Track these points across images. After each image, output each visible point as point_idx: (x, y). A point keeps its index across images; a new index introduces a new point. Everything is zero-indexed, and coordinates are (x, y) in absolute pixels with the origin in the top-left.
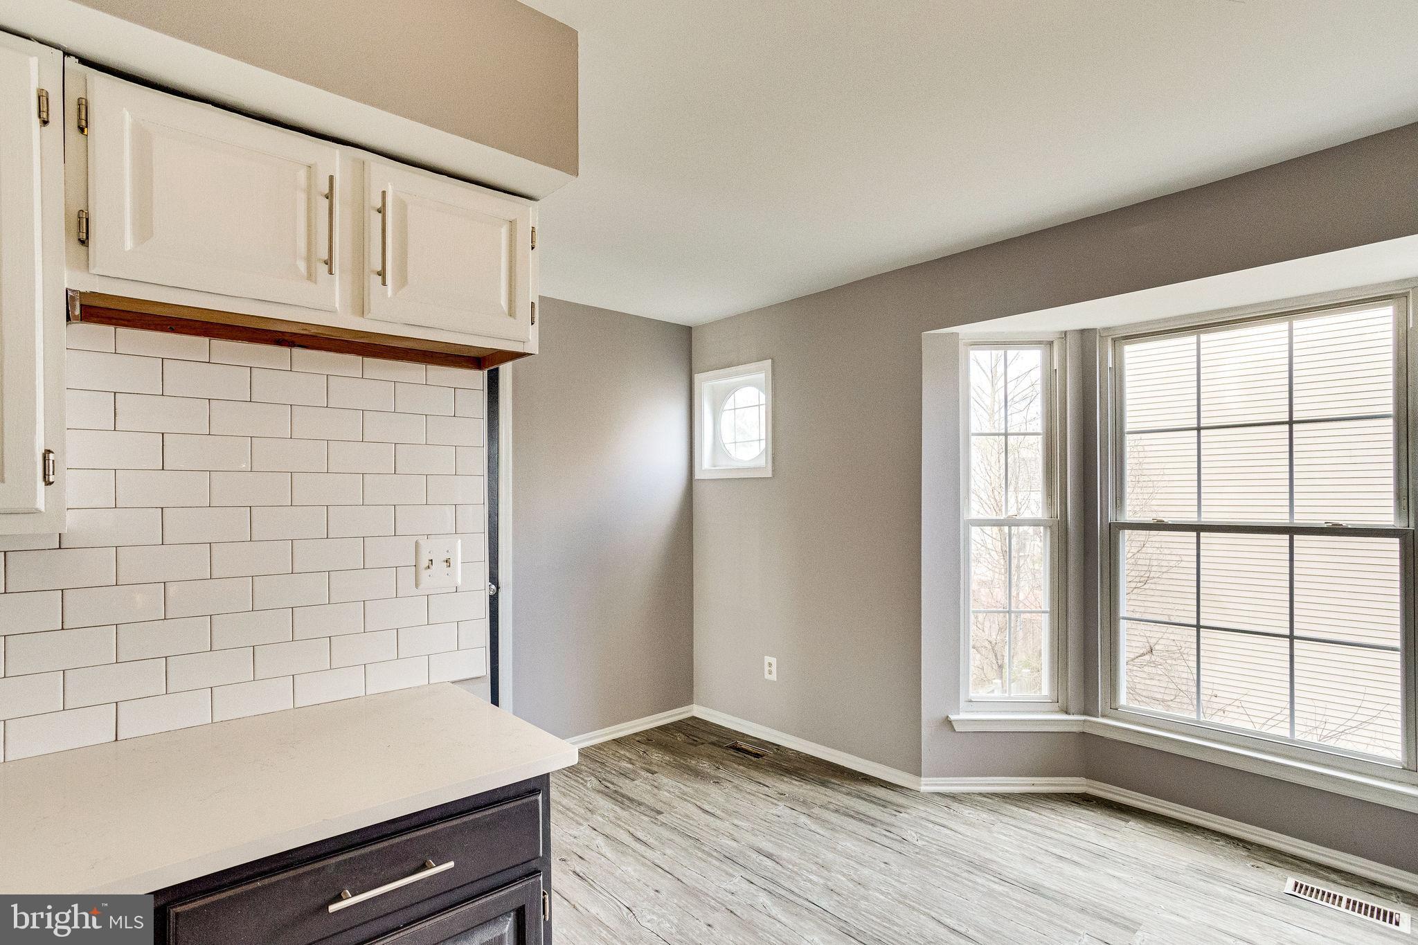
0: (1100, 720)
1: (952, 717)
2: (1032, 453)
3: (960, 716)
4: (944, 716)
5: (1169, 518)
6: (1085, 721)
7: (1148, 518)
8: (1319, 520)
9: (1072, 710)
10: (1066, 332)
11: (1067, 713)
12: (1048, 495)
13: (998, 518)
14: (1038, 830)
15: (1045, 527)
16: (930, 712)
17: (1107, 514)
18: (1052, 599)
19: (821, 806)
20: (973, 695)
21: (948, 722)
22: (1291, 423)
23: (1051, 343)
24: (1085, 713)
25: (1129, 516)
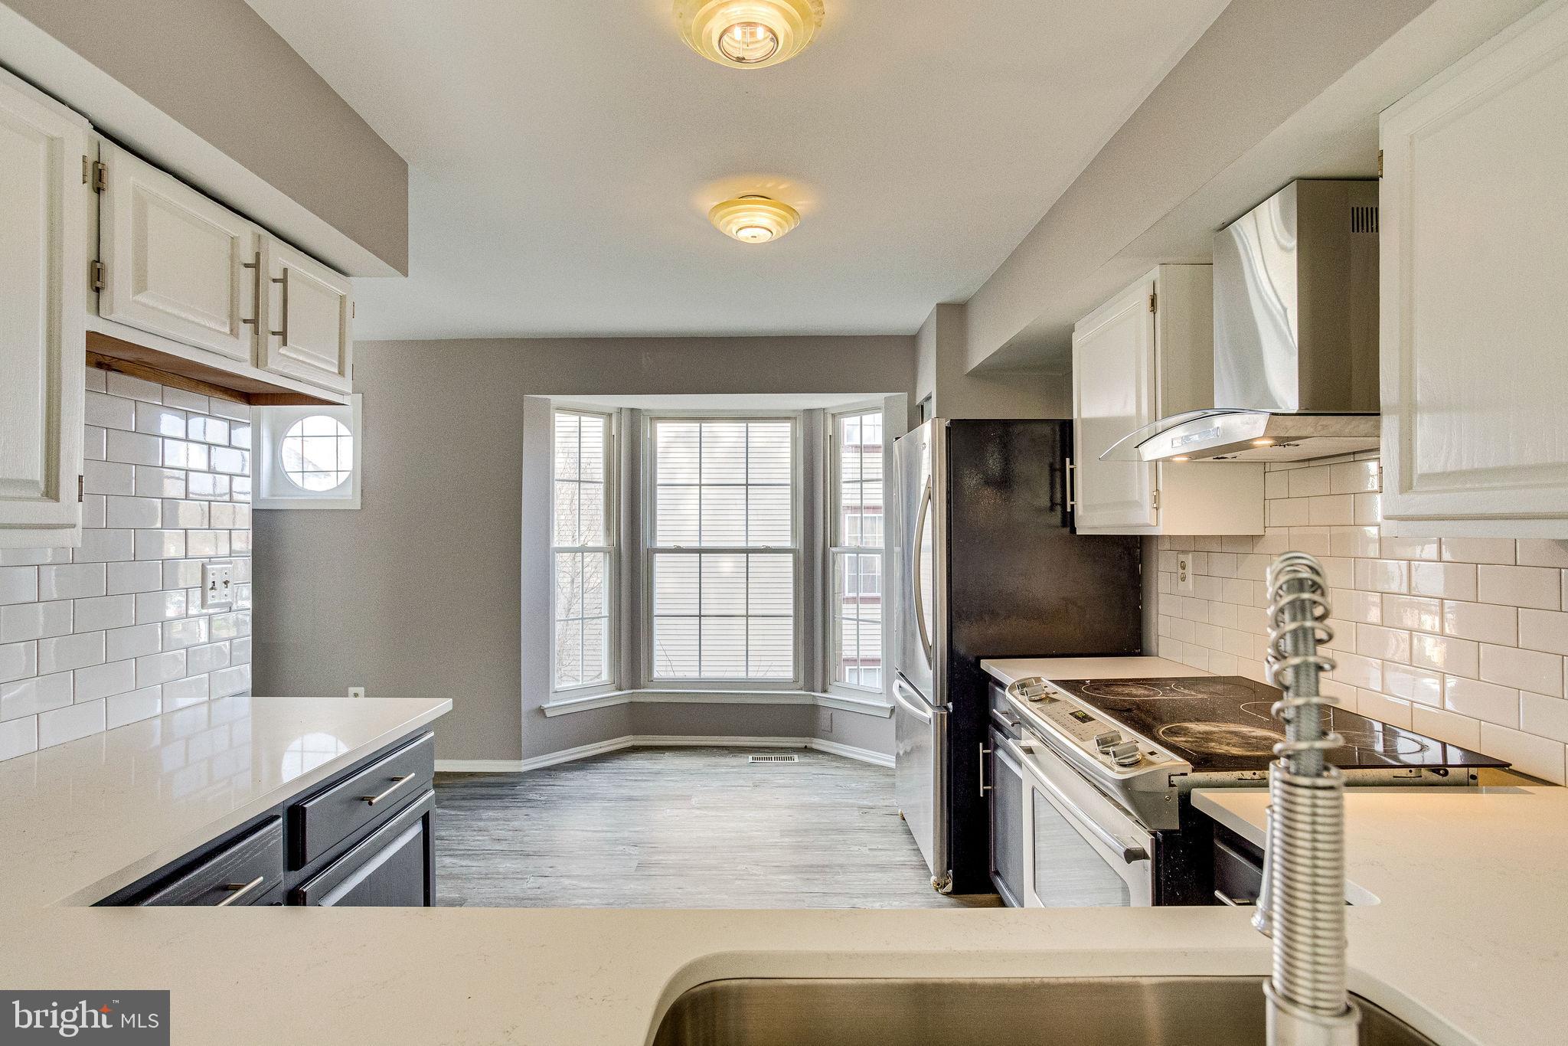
0: (642, 690)
1: (546, 706)
2: (596, 494)
3: (551, 704)
4: (538, 706)
5: (683, 545)
6: (632, 693)
7: (671, 545)
8: (760, 545)
9: (624, 685)
10: (621, 408)
11: (620, 690)
12: (607, 529)
13: (573, 546)
14: (615, 771)
15: (605, 553)
16: (526, 705)
17: (645, 544)
18: (610, 608)
19: (447, 800)
20: (557, 687)
21: (541, 711)
22: (747, 485)
23: (610, 415)
24: (632, 688)
25: (659, 545)
